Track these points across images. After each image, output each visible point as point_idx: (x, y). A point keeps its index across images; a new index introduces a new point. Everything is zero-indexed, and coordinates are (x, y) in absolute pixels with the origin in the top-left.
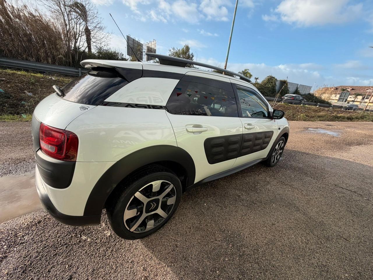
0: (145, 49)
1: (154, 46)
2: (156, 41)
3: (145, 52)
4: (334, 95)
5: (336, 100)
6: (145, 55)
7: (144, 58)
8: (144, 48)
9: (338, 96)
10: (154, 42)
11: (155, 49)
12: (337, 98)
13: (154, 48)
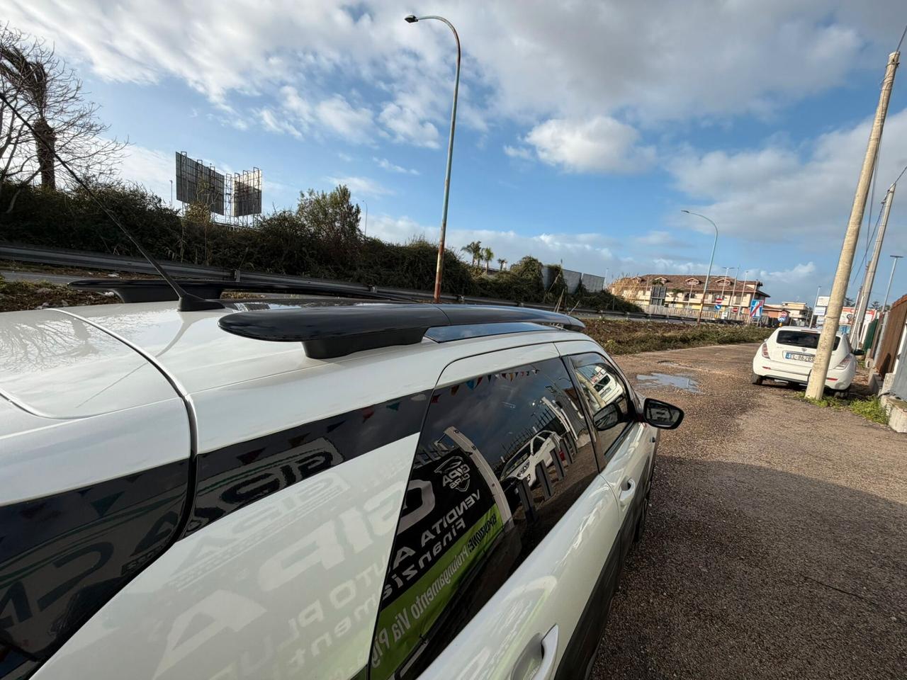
0: (229, 189)
1: (256, 182)
2: (260, 172)
3: (230, 194)
4: (641, 293)
5: (646, 300)
6: (230, 202)
7: (229, 208)
8: (229, 184)
9: (649, 293)
10: (257, 173)
11: (258, 190)
12: (648, 298)
13: (256, 187)
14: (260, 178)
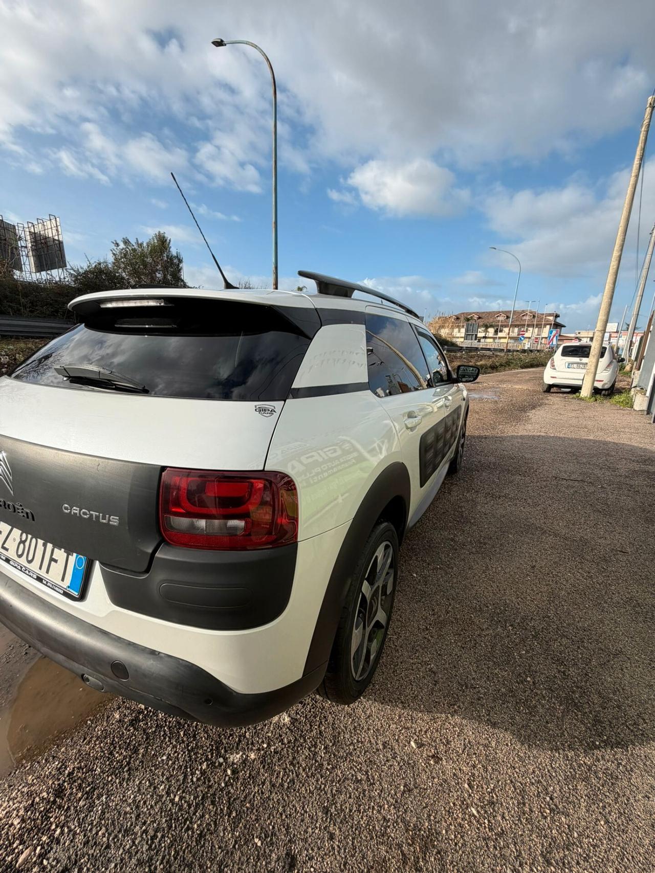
0: (26, 242)
1: (55, 232)
2: (58, 219)
3: (26, 247)
4: (456, 330)
5: (461, 337)
6: (27, 256)
7: (27, 263)
8: (23, 235)
9: (463, 330)
10: (53, 221)
11: (58, 240)
12: (463, 335)
13: (56, 238)
14: (59, 227)
